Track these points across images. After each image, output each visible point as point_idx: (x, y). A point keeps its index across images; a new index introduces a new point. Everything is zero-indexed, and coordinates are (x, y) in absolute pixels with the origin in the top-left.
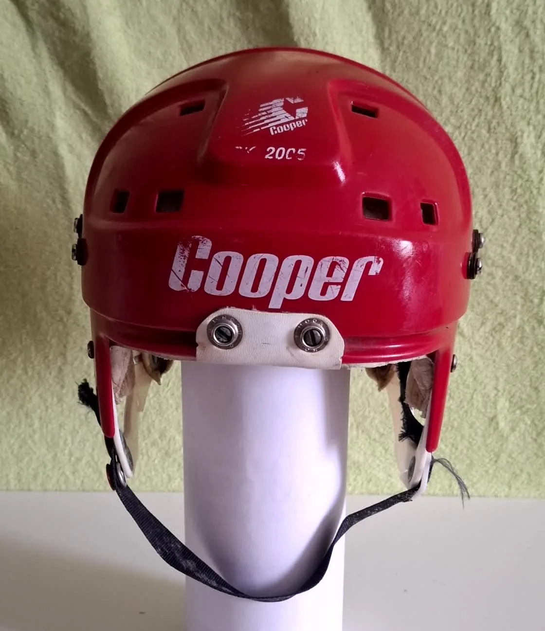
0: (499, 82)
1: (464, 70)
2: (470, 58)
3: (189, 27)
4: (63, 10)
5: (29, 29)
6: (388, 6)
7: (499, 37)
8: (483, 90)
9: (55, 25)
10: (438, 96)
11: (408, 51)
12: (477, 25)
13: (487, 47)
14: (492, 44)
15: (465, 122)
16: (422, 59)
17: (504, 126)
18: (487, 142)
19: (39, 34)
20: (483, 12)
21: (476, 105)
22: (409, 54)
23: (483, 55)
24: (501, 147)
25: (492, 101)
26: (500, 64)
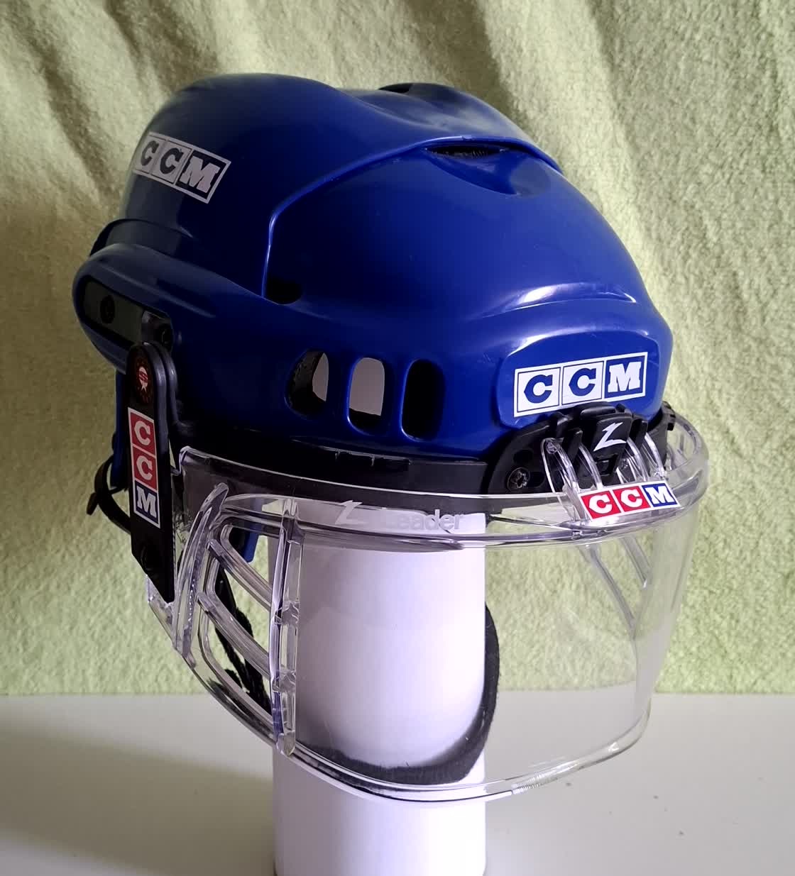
0: (774, 105)
1: (726, 91)
2: (733, 75)
3: (349, 44)
4: (180, 26)
5: (134, 50)
6: (619, 10)
7: (772, 46)
8: (753, 117)
9: (169, 45)
10: (690, 125)
11: (647, 67)
12: (742, 31)
13: (757, 59)
14: (762, 56)
15: (730, 159)
16: (667, 77)
17: (784, 164)
18: (762, 187)
19: (147, 58)
20: (749, 13)
21: (743, 136)
22: (648, 72)
23: (752, 70)
24: (782, 192)
25: (766, 130)
26: (775, 82)
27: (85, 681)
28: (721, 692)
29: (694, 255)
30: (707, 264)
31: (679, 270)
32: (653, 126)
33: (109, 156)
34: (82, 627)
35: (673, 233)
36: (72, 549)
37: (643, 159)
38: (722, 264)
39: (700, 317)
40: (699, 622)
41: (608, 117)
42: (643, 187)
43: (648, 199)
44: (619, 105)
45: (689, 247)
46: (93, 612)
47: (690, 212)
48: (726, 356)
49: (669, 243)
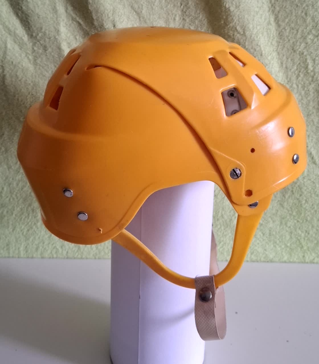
27: (19, 252)
28: (299, 263)
29: (302, 75)
30: (307, 80)
31: (295, 82)
32: (287, 16)
33: (32, 20)
34: (18, 230)
35: (293, 65)
36: (14, 196)
37: (282, 31)
38: (314, 80)
39: (302, 103)
40: (292, 234)
41: (267, 11)
42: (281, 44)
43: (282, 50)
44: (272, 5)
45: (300, 72)
46: (23, 224)
47: (301, 56)
48: (313, 121)
49: (291, 70)
